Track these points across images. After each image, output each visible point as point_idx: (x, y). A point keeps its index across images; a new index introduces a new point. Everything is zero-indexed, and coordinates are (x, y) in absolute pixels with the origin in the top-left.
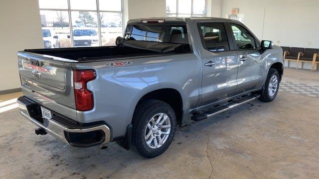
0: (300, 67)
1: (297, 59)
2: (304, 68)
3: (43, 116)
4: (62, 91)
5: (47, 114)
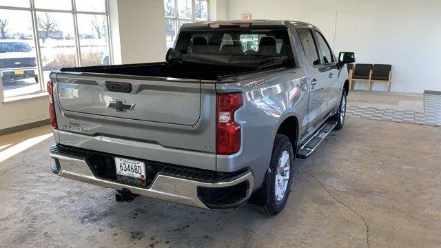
0: (367, 89)
1: (368, 79)
2: (373, 90)
3: (118, 173)
4: (190, 128)
5: (133, 167)
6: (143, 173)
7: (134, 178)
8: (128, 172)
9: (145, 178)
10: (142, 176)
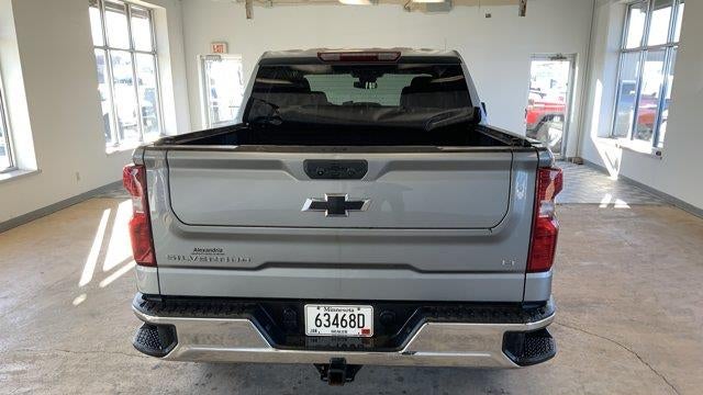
3: (308, 332)
4: (486, 233)
5: (347, 318)
6: (369, 325)
7: (346, 338)
8: (333, 327)
9: (371, 334)
10: (368, 331)
